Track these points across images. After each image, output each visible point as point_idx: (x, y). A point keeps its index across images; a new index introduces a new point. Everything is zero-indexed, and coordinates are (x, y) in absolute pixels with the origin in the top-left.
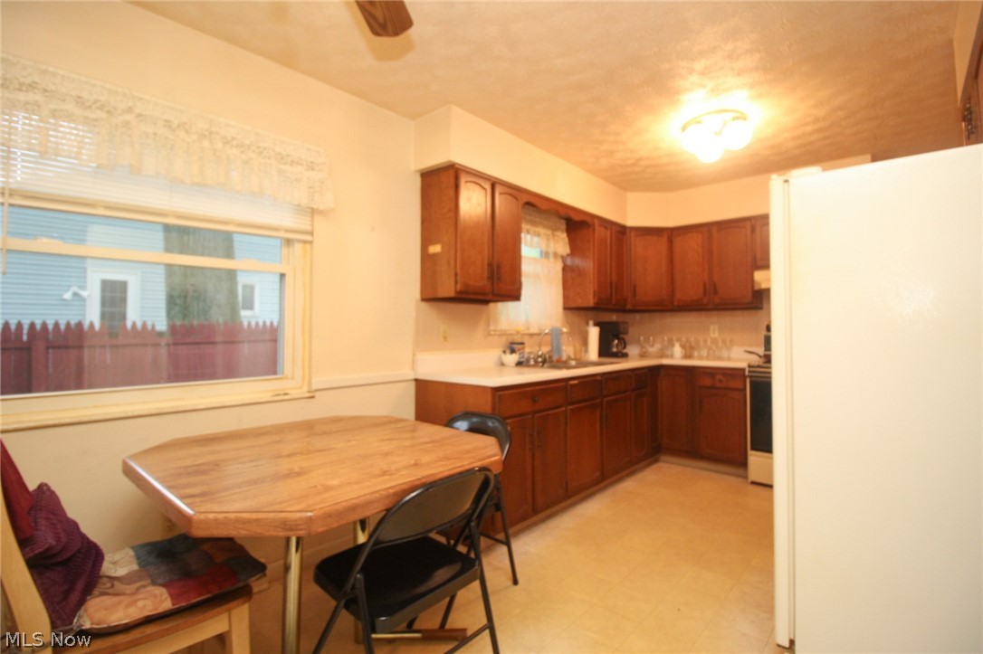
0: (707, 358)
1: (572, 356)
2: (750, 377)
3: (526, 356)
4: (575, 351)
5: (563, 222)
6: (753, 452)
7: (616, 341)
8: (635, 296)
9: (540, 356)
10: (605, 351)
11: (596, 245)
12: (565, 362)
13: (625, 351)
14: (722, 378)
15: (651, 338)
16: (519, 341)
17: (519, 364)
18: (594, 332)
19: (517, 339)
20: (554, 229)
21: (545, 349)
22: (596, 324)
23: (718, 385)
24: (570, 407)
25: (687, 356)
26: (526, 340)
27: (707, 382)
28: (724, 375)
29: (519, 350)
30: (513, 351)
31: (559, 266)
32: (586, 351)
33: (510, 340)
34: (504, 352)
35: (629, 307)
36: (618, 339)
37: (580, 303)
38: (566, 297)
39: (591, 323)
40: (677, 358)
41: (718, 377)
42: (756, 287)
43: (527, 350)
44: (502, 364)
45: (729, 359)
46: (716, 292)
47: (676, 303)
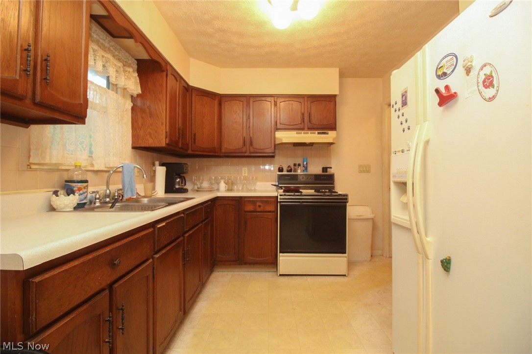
0: (242, 191)
1: (142, 194)
2: (280, 202)
3: (89, 196)
4: (145, 189)
5: (136, 62)
6: (281, 254)
7: (178, 180)
8: (195, 142)
9: (108, 196)
10: (169, 188)
11: (168, 91)
12: (137, 200)
13: (185, 187)
14: (260, 204)
15: (201, 177)
16: (80, 178)
17: (80, 207)
18: (161, 172)
19: (77, 176)
20: (126, 64)
21: (114, 188)
22: (162, 165)
23: (259, 209)
24: (157, 256)
25: (229, 190)
26: (89, 177)
27: (250, 208)
28: (262, 202)
29: (80, 189)
30: (70, 192)
31: (129, 105)
32: (154, 188)
33: (66, 178)
34: (56, 193)
35: (190, 152)
36: (180, 177)
37: (151, 143)
38: (135, 136)
39: (157, 163)
40: (223, 191)
41: (258, 204)
42: (277, 142)
43: (91, 189)
44: (52, 209)
45: (255, 191)
46: (251, 144)
47: (223, 151)
